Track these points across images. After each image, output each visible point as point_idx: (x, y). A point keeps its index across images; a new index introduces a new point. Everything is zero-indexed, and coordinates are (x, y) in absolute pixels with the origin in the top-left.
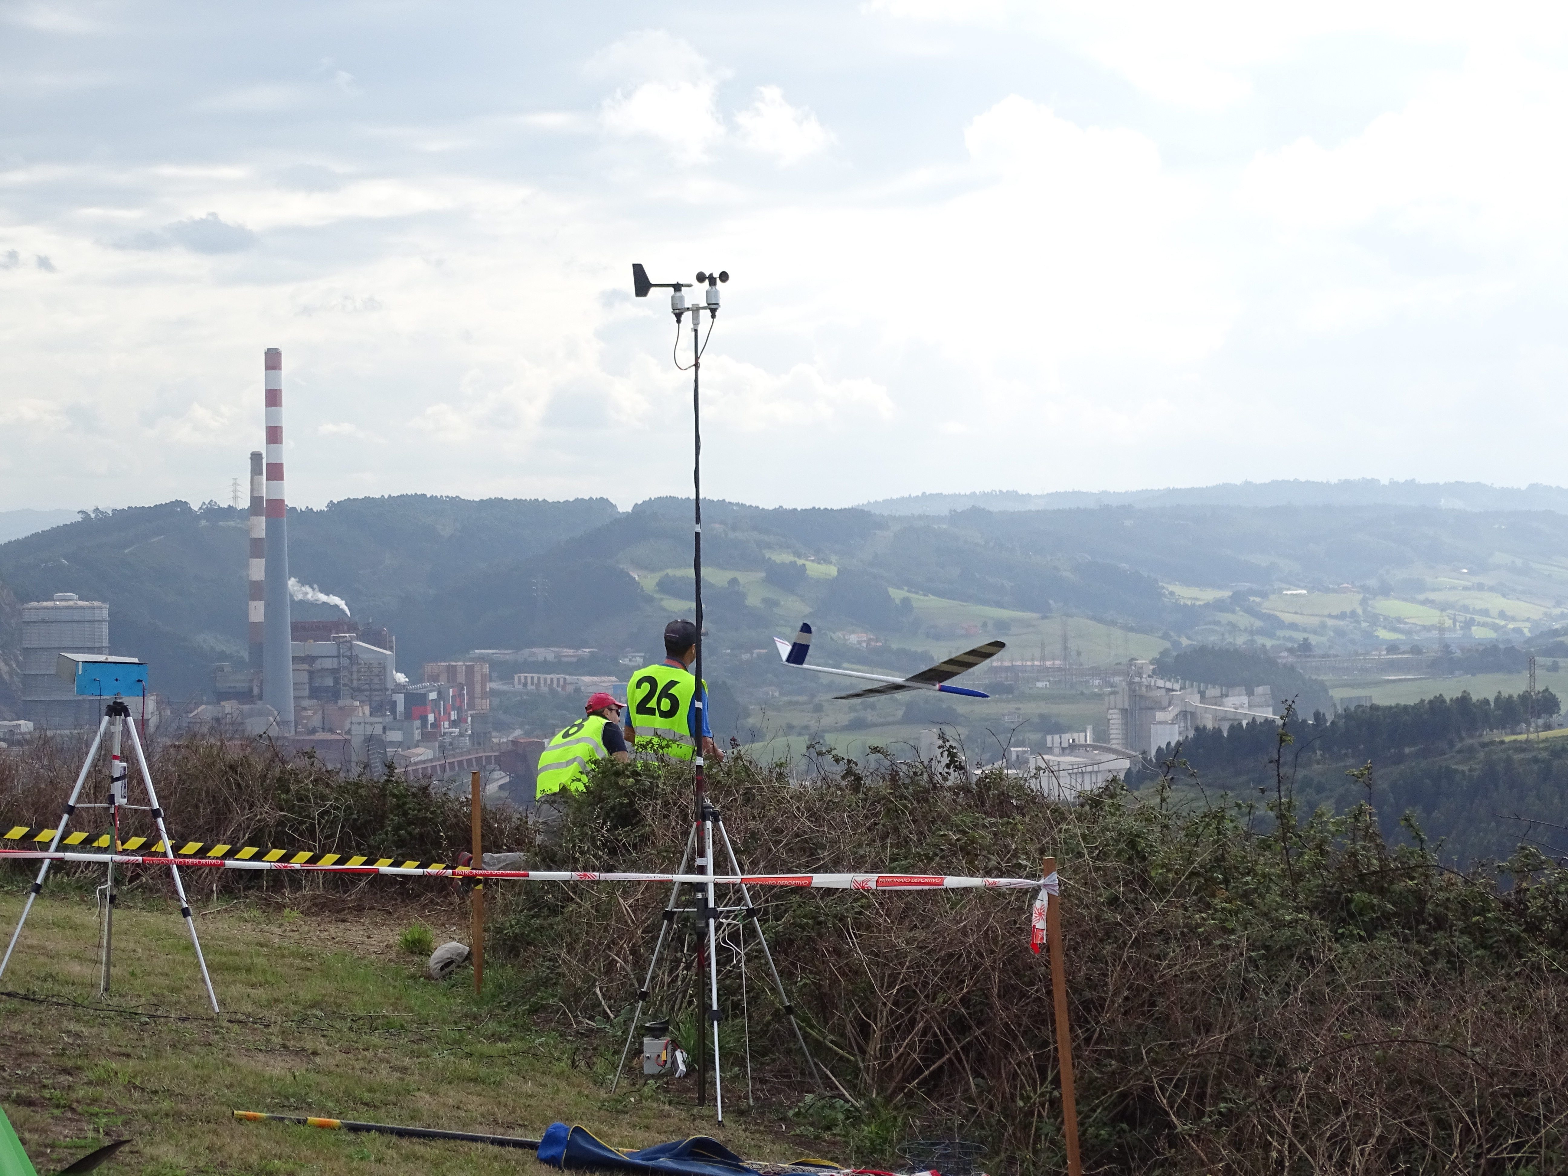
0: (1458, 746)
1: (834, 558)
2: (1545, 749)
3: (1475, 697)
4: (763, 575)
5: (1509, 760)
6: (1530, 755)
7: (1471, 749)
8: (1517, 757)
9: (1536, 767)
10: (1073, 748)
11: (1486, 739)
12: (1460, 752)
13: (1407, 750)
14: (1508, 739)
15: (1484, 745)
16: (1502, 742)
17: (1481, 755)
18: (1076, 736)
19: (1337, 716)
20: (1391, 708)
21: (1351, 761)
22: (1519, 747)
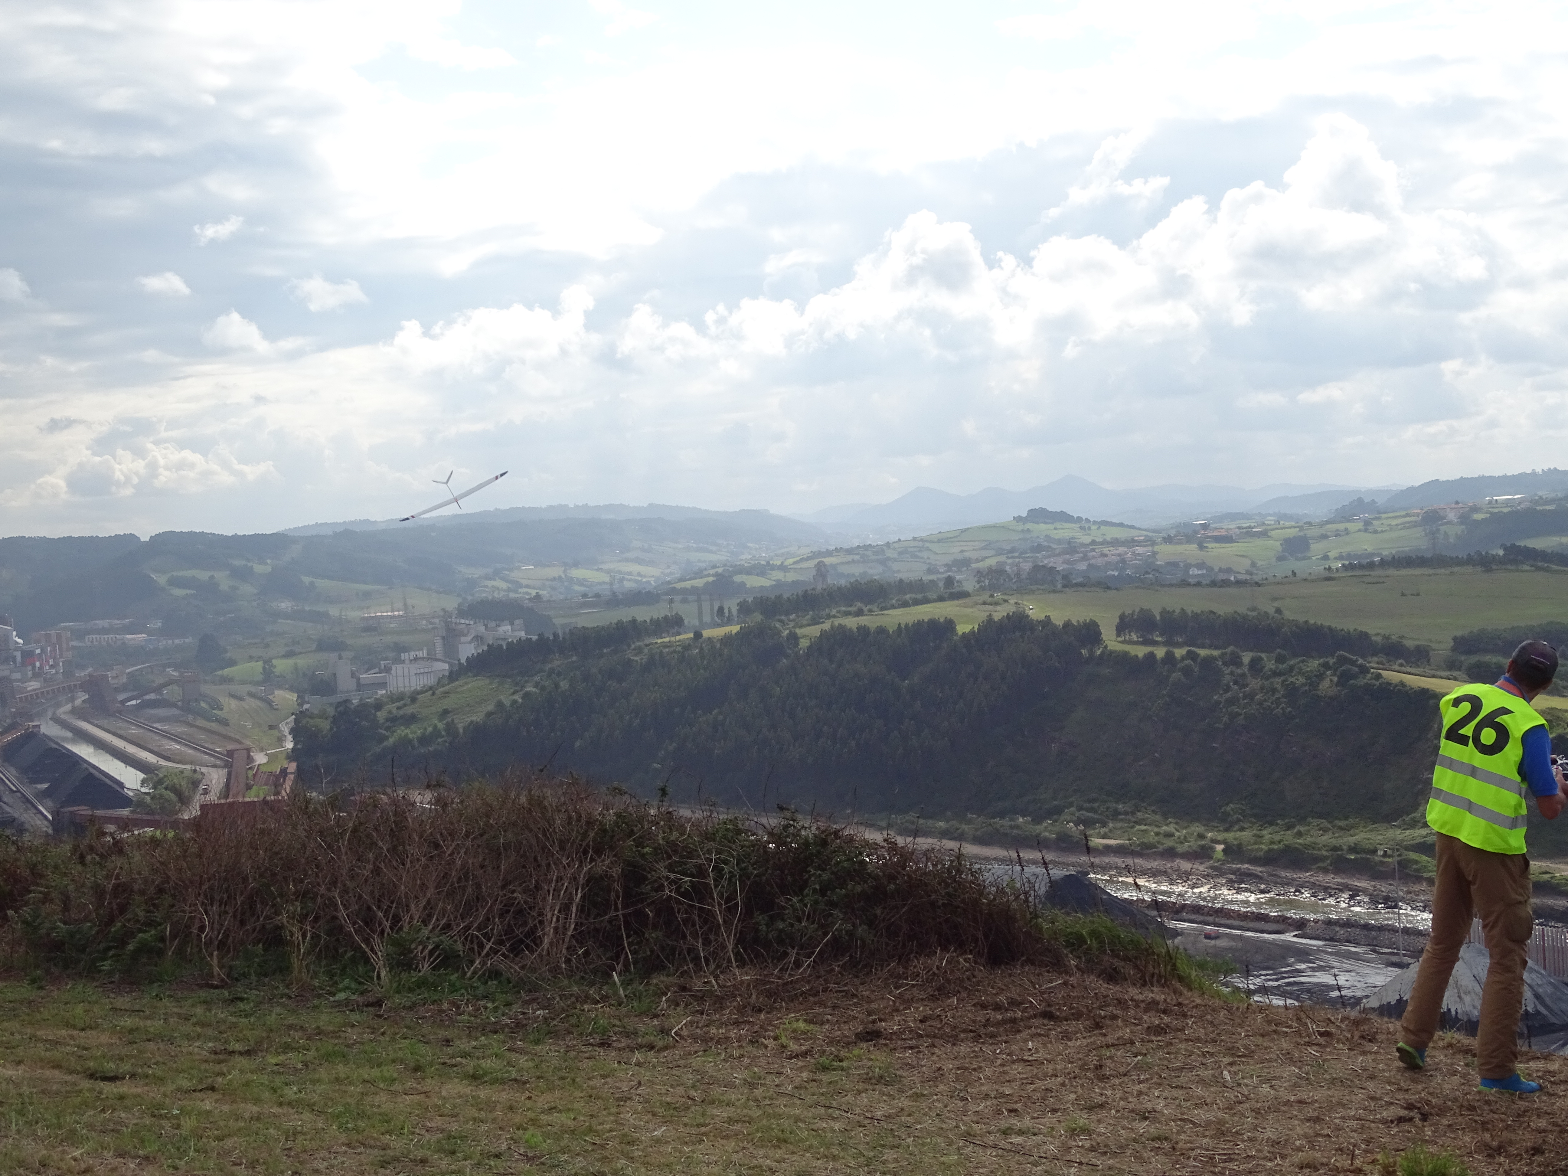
0: (633, 646)
1: (269, 561)
2: (679, 646)
3: (639, 619)
4: (228, 572)
5: (661, 652)
6: (672, 649)
7: (640, 648)
8: (665, 650)
9: (676, 656)
10: (416, 659)
11: (647, 642)
12: (633, 650)
13: (605, 651)
14: (659, 641)
15: (647, 645)
16: (656, 643)
17: (646, 651)
18: (417, 653)
19: (564, 633)
20: (594, 628)
21: (574, 658)
22: (666, 645)
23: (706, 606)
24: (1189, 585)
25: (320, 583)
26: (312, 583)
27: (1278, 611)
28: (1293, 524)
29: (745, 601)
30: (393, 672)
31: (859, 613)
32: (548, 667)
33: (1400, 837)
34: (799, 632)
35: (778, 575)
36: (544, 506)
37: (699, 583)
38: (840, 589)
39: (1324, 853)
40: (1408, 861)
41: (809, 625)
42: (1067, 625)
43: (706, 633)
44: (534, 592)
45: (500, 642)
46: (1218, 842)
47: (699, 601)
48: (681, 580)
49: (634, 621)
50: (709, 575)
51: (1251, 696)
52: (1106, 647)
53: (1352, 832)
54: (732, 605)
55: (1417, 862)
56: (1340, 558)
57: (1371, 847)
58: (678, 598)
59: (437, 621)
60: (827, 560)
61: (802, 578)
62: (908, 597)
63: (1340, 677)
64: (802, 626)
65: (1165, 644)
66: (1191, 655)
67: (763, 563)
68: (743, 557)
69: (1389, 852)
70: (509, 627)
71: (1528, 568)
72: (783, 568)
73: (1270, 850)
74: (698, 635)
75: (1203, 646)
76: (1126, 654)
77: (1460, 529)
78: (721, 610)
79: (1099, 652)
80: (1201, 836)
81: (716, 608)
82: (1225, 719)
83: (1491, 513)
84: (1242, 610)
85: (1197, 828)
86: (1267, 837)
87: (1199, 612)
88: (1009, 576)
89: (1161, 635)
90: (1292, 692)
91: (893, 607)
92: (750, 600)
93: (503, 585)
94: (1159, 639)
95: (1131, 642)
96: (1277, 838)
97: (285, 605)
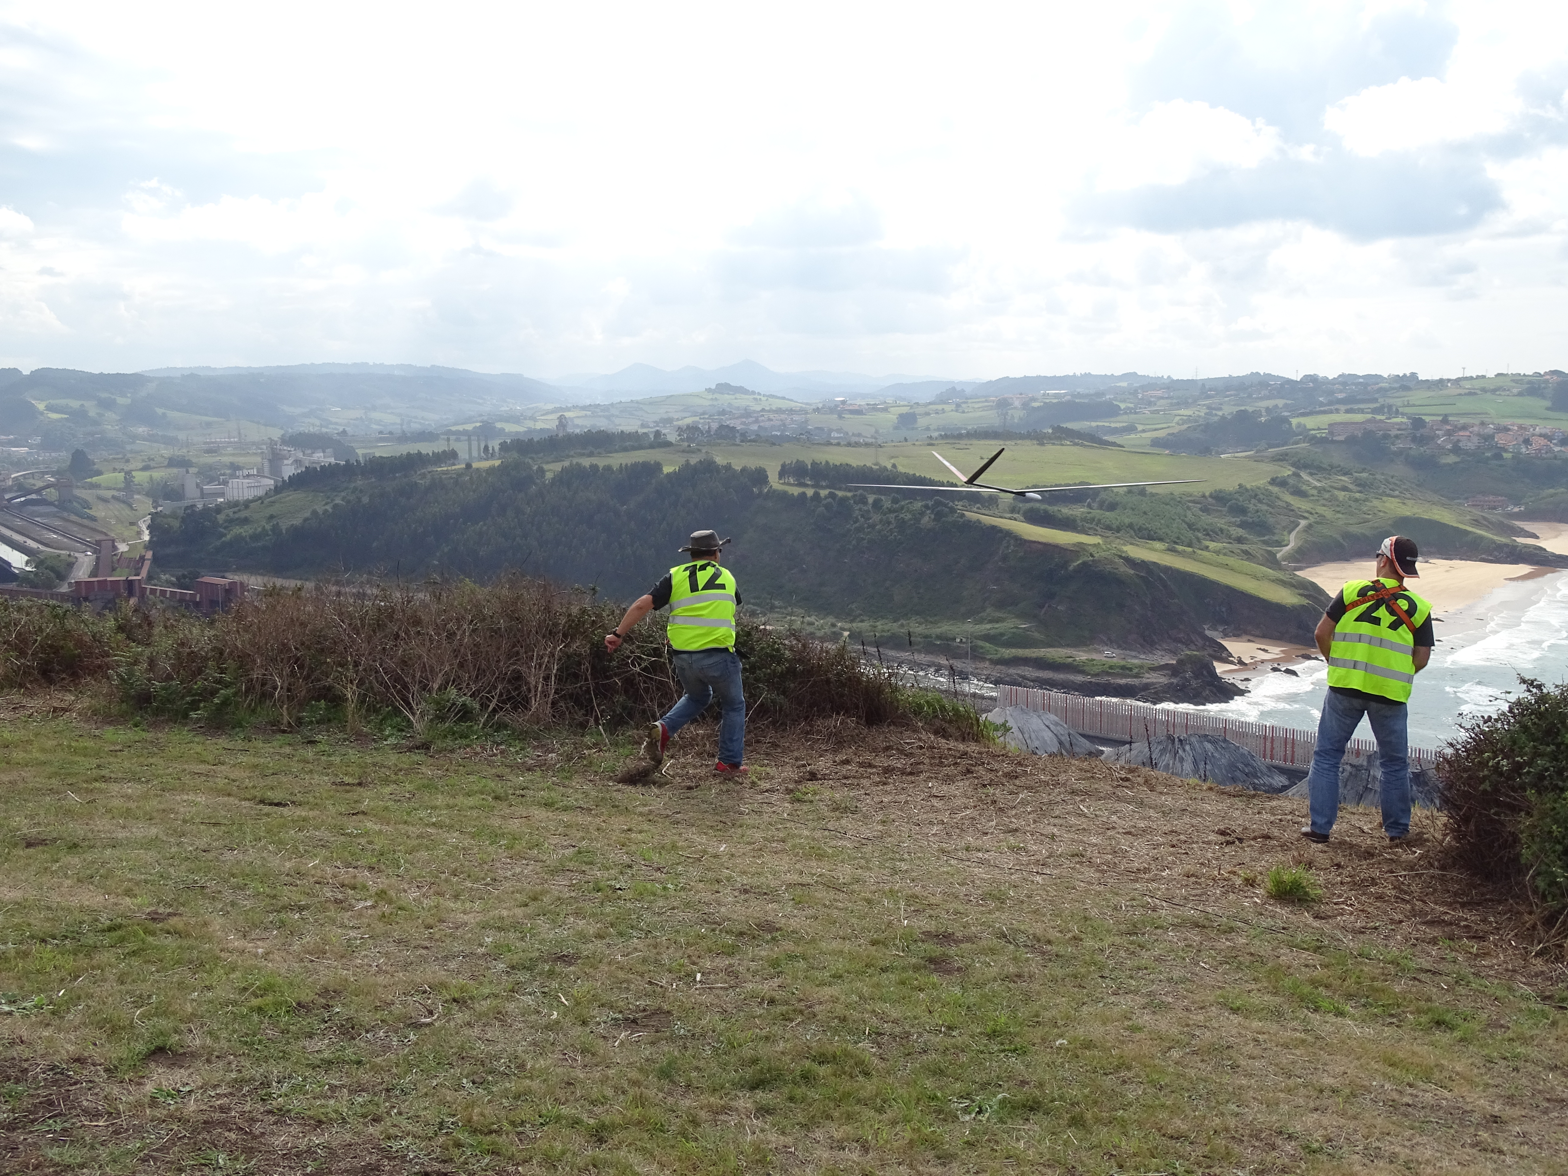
0: (419, 473)
1: (129, 395)
2: (454, 473)
3: (424, 452)
4: (96, 403)
5: (440, 478)
6: (448, 476)
7: (424, 474)
8: (444, 476)
9: (451, 481)
10: (248, 476)
11: (430, 470)
12: (419, 475)
13: (397, 475)
14: (439, 469)
15: (429, 472)
16: (437, 471)
17: (429, 476)
18: (249, 471)
19: (365, 461)
20: (388, 457)
21: (373, 480)
22: (444, 473)
23: (475, 444)
24: (831, 444)
25: (173, 415)
26: (164, 414)
27: (894, 466)
28: (906, 403)
29: (505, 442)
30: (230, 485)
31: (591, 455)
32: (352, 485)
33: (972, 630)
34: (546, 467)
35: (530, 424)
36: (350, 363)
37: (469, 427)
38: (577, 435)
39: (919, 639)
40: (976, 646)
41: (553, 462)
42: (744, 470)
43: (475, 465)
44: (341, 429)
45: (314, 465)
46: (845, 630)
47: (469, 440)
48: (455, 424)
49: (420, 453)
50: (477, 422)
51: (873, 526)
52: (771, 487)
53: (939, 625)
54: (495, 444)
55: (982, 648)
56: (938, 429)
57: (952, 636)
58: (452, 438)
59: (264, 447)
60: (568, 414)
61: (547, 427)
62: (628, 444)
63: (935, 515)
64: (548, 463)
65: (813, 486)
66: (832, 495)
67: (518, 414)
68: (503, 409)
69: (964, 640)
70: (322, 454)
71: (1068, 443)
72: (533, 419)
73: (882, 636)
74: (469, 466)
75: (840, 489)
76: (785, 493)
77: (1022, 413)
78: (486, 448)
79: (766, 490)
80: (833, 625)
81: (482, 446)
82: (854, 542)
83: (1045, 403)
84: (869, 464)
85: (831, 619)
86: (880, 627)
87: (838, 464)
88: (702, 432)
89: (811, 480)
90: (902, 524)
91: (616, 451)
92: (509, 441)
93: (318, 422)
94: (809, 483)
95: (789, 484)
96: (887, 627)
97: (141, 430)
